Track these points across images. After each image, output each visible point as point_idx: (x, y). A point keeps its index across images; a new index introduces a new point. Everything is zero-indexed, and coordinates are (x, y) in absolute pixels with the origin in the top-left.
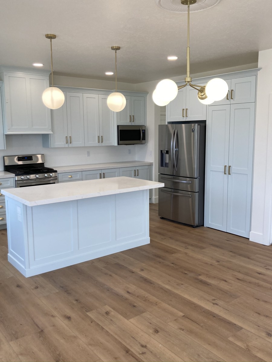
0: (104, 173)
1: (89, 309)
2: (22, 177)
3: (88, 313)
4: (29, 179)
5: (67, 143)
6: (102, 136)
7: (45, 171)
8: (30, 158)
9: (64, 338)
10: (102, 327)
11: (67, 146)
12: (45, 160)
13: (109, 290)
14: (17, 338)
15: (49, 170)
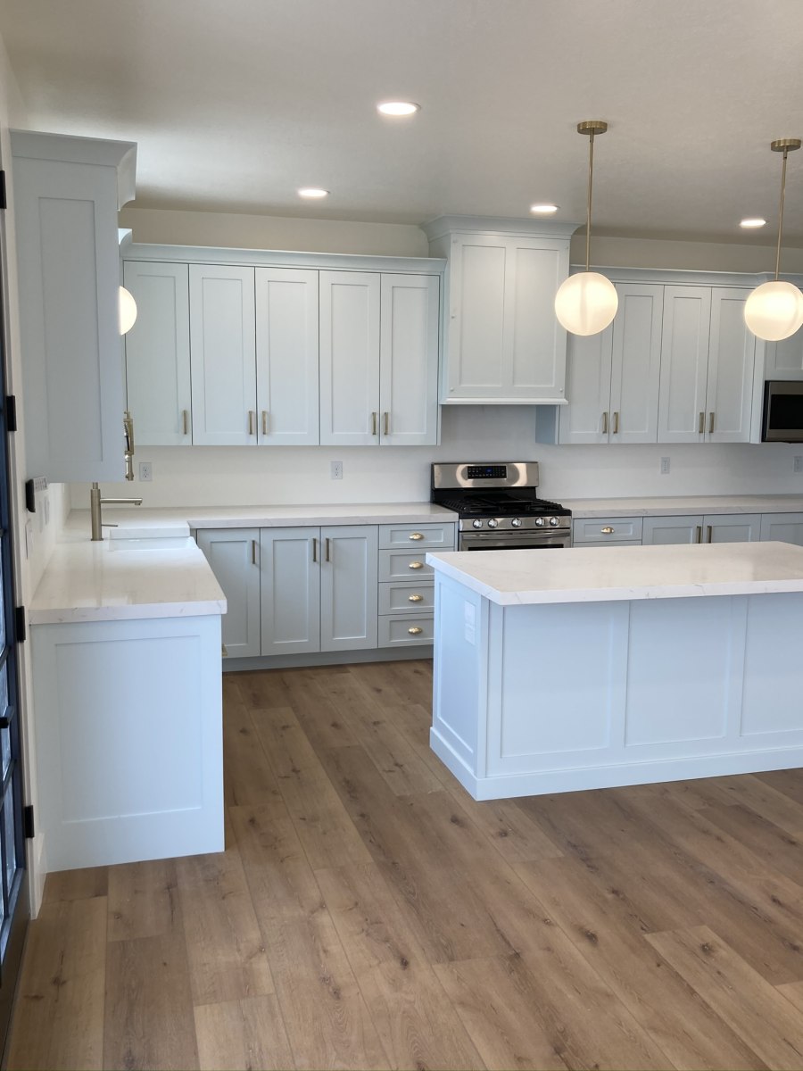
0: (710, 528)
1: (653, 926)
2: (477, 523)
3: (648, 937)
4: (492, 530)
5: (605, 432)
6: (712, 414)
7: (538, 509)
8: (498, 470)
9: (576, 990)
10: (688, 985)
11: (604, 439)
12: (538, 480)
13: (712, 880)
14: (451, 959)
15: (549, 507)
